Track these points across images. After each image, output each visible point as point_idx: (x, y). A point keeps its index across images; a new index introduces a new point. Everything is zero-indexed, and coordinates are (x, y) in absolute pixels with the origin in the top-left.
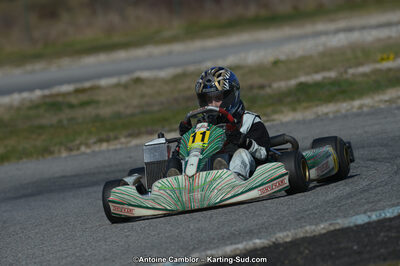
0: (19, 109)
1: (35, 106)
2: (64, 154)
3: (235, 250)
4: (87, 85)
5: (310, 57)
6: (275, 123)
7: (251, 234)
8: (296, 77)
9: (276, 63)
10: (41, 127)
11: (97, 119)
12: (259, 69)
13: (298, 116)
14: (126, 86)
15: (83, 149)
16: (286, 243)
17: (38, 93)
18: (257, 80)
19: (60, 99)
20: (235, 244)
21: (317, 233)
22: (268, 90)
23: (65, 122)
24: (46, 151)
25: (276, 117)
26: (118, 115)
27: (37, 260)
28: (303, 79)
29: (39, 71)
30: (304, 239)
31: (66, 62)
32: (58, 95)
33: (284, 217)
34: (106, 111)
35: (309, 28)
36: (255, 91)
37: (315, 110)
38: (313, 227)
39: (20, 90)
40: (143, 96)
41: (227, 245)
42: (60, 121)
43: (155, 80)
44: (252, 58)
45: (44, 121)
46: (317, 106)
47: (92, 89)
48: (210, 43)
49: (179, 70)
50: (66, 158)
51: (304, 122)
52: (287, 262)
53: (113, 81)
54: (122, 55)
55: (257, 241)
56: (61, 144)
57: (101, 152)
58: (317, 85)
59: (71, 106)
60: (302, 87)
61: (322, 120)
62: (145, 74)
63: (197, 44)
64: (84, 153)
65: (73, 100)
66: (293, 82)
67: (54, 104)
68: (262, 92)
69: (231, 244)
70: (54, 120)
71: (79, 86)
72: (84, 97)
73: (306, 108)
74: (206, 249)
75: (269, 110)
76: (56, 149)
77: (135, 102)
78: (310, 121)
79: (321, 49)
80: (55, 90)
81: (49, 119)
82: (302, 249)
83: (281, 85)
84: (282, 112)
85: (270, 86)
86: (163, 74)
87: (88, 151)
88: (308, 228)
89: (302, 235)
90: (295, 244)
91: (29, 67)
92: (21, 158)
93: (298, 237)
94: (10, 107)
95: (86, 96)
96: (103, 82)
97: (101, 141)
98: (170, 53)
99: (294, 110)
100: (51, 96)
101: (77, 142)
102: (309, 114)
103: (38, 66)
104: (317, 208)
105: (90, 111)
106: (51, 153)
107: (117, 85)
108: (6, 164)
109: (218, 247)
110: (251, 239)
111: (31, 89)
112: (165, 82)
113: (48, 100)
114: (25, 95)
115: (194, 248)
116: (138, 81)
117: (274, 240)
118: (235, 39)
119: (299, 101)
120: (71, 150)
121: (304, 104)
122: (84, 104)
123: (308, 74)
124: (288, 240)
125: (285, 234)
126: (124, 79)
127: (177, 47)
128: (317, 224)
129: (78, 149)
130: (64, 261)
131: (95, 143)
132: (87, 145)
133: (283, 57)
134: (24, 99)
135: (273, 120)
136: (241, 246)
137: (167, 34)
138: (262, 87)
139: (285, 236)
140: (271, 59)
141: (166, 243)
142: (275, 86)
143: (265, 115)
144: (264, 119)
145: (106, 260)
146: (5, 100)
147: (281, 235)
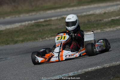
0: (27, 26)
1: (32, 25)
2: (41, 40)
4: (48, 19)
5: (115, 12)
6: (104, 31)
7: (96, 65)
8: (111, 17)
9: (105, 13)
10: (34, 32)
11: (51, 29)
12: (100, 15)
13: (111, 29)
14: (60, 20)
15: (47, 38)
17: (33, 22)
18: (99, 18)
19: (40, 23)
21: (116, 65)
22: (102, 21)
23: (41, 30)
24: (35, 39)
25: (104, 29)
26: (57, 29)
28: (113, 18)
29: (34, 15)
30: (112, 66)
31: (42, 12)
32: (39, 22)
33: (107, 60)
34: (53, 27)
35: (115, 3)
36: (99, 22)
37: (117, 27)
38: (115, 63)
39: (28, 21)
41: (89, 68)
42: (40, 30)
44: (98, 12)
45: (35, 30)
46: (117, 26)
47: (50, 20)
48: (85, 7)
50: (41, 41)
51: (113, 31)
52: (107, 73)
53: (56, 18)
54: (59, 10)
55: (99, 67)
56: (40, 37)
57: (52, 39)
58: (117, 20)
59: (43, 26)
60: (113, 20)
61: (118, 31)
62: (65, 16)
63: (81, 7)
64: (47, 40)
65: (44, 24)
66: (110, 19)
67: (38, 25)
68: (100, 22)
69: (91, 68)
70: (38, 30)
71: (46, 19)
72: (47, 23)
73: (114, 27)
75: (103, 27)
76: (39, 38)
77: (62, 25)
78: (115, 31)
79: (118, 9)
80: (38, 21)
81: (36, 29)
82: (112, 69)
83: (106, 20)
84: (106, 28)
85: (103, 20)
87: (48, 39)
88: (114, 63)
89: (112, 65)
90: (110, 68)
91: (31, 14)
92: (28, 41)
93: (111, 66)
94: (25, 26)
95: (48, 23)
96: (53, 19)
97: (52, 36)
98: (73, 10)
99: (110, 27)
101: (45, 36)
102: (115, 29)
103: (33, 14)
104: (116, 57)
105: (49, 27)
106: (37, 40)
107: (57, 19)
109: (87, 68)
110: (96, 66)
111: (31, 20)
113: (36, 24)
114: (29, 22)
115: (79, 69)
116: (63, 18)
117: (103, 66)
118: (92, 6)
119: (112, 25)
120: (43, 39)
121: (113, 26)
122: (47, 25)
123: (114, 17)
124: (108, 67)
126: (59, 18)
127: (75, 8)
128: (116, 62)
129: (45, 38)
130: (40, 72)
131: (50, 37)
132: (48, 37)
133: (107, 12)
134: (29, 24)
135: (104, 30)
136: (93, 68)
137: (72, 4)
138: (101, 20)
139: (107, 65)
140: (103, 12)
141: (71, 67)
142: (104, 20)
143: (101, 29)
144: (101, 30)
145: (53, 72)
146: (24, 24)
147: (106, 65)
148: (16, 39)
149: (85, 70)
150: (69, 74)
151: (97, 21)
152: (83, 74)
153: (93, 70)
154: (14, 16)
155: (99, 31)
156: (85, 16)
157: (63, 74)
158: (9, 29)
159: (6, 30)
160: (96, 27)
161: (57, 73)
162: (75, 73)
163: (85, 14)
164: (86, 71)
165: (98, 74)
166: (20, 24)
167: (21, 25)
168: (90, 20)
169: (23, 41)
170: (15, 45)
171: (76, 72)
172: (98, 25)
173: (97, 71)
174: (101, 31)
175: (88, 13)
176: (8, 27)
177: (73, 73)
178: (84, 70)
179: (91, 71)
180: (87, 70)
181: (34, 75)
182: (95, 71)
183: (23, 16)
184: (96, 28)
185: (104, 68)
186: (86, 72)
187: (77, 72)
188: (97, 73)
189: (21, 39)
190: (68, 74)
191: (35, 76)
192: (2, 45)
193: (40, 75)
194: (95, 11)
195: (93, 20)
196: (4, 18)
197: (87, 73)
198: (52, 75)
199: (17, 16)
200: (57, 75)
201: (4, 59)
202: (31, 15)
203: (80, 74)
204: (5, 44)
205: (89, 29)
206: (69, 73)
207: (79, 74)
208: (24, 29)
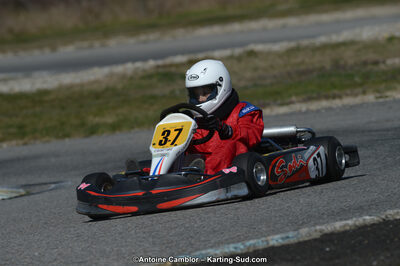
0: (131, 78)
1: (148, 76)
3: (345, 226)
4: (201, 56)
6: (387, 99)
7: (361, 210)
9: (391, 39)
10: (154, 97)
12: (373, 45)
14: (239, 59)
16: (396, 220)
17: (152, 63)
18: (371, 56)
19: (173, 69)
20: (345, 219)
22: (382, 67)
23: (178, 92)
25: (389, 93)
27: (146, 230)
29: (153, 41)
31: (180, 33)
32: (171, 65)
33: (395, 194)
36: (370, 67)
39: (134, 60)
40: (256, 69)
41: (336, 221)
42: (172, 92)
43: (269, 53)
44: (367, 34)
45: (157, 92)
48: (325, 18)
49: (293, 44)
52: (396, 239)
53: (228, 52)
54: (236, 27)
55: (367, 217)
62: (259, 47)
63: (313, 18)
67: (166, 75)
68: (375, 68)
69: (341, 220)
70: (167, 90)
71: (192, 57)
74: (316, 224)
75: (383, 86)
77: (249, 74)
80: (169, 60)
81: (162, 89)
83: (395, 62)
84: (395, 89)
85: (384, 62)
86: (277, 47)
91: (143, 37)
92: (132, 128)
94: (123, 76)
96: (217, 54)
98: (284, 26)
100: (164, 66)
103: (153, 36)
107: (231, 57)
108: (118, 132)
109: (327, 222)
110: (361, 216)
111: (144, 59)
112: (279, 55)
113: (160, 70)
114: (139, 65)
115: (304, 223)
116: (252, 54)
117: (383, 217)
118: (349, 14)
124: (398, 217)
125: (396, 211)
126: (238, 51)
127: (292, 21)
130: (173, 232)
133: (397, 34)
134: (137, 69)
135: (387, 97)
136: (350, 222)
137: (282, 7)
138: (376, 63)
139: (395, 213)
140: (386, 35)
141: (275, 216)
142: (389, 62)
143: (378, 91)
144: (378, 95)
145: (215, 231)
146: (119, 69)
147: (391, 212)
148: (93, 120)
149: (323, 227)
150: (267, 241)
151: (365, 63)
152: (315, 240)
153: (348, 228)
154: (85, 44)
155: (370, 98)
156: (324, 47)
157: (248, 238)
158: (70, 87)
159: (60, 88)
160: (361, 85)
161: (227, 237)
162: (288, 237)
163: (323, 39)
164: (326, 231)
165: (366, 242)
166: (106, 70)
167: (111, 75)
168: (342, 63)
169: (115, 127)
170: (87, 140)
171: (291, 234)
172: (366, 77)
173: (362, 230)
174: (377, 98)
175: (335, 38)
176: (68, 79)
177: (284, 235)
178: (318, 227)
179: (342, 229)
180: (328, 228)
181: (151, 240)
182: (354, 231)
183: (116, 45)
184: (360, 90)
185: (386, 222)
186: (326, 235)
187: (296, 233)
188: (361, 238)
189: (110, 119)
190: (264, 239)
191: (154, 244)
192: (47, 138)
193: (172, 242)
194: (357, 31)
195: (351, 62)
196: (54, 49)
197: (328, 238)
198: (213, 241)
199: (97, 44)
200: (229, 244)
201: (53, 186)
202: (145, 42)
203: (306, 239)
204: (58, 137)
205: (336, 92)
206: (269, 238)
207: (301, 240)
208: (120, 86)
